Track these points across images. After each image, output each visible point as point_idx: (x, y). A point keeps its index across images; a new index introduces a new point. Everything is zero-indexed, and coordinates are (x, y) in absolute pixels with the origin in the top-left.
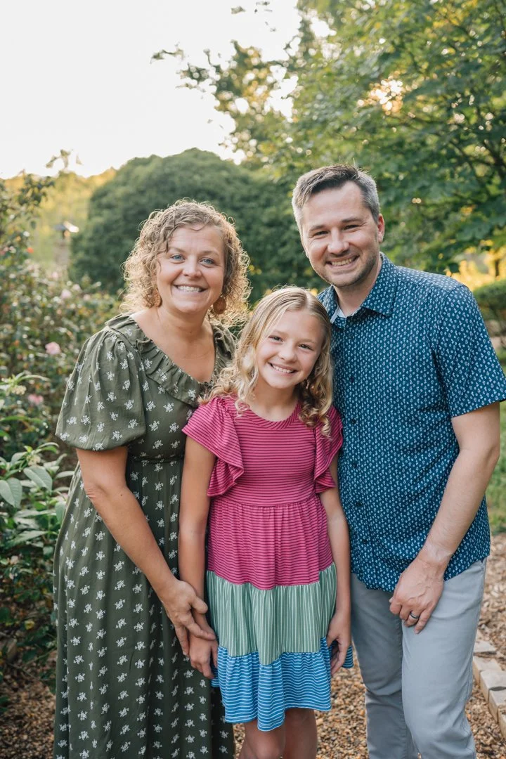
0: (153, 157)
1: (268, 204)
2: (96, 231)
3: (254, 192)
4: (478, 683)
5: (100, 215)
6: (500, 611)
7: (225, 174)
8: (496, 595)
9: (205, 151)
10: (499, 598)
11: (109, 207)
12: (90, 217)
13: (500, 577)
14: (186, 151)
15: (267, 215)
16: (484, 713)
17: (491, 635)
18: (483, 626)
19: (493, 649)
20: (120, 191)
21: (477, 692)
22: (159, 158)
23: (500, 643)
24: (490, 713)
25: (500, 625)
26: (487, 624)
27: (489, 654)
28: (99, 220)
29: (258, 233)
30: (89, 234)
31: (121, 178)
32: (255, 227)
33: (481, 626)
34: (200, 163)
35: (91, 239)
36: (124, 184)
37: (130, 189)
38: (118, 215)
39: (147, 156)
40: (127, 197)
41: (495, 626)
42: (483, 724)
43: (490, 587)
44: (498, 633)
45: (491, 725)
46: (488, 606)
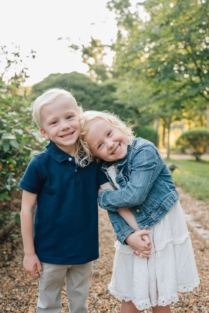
0: (58, 74)
1: (104, 94)
3: (98, 90)
7: (87, 81)
13: (201, 210)
14: (72, 72)
15: (103, 98)
18: (197, 221)
22: (61, 74)
29: (99, 105)
32: (98, 103)
34: (78, 76)
36: (47, 82)
39: (56, 73)
41: (201, 221)
44: (202, 223)
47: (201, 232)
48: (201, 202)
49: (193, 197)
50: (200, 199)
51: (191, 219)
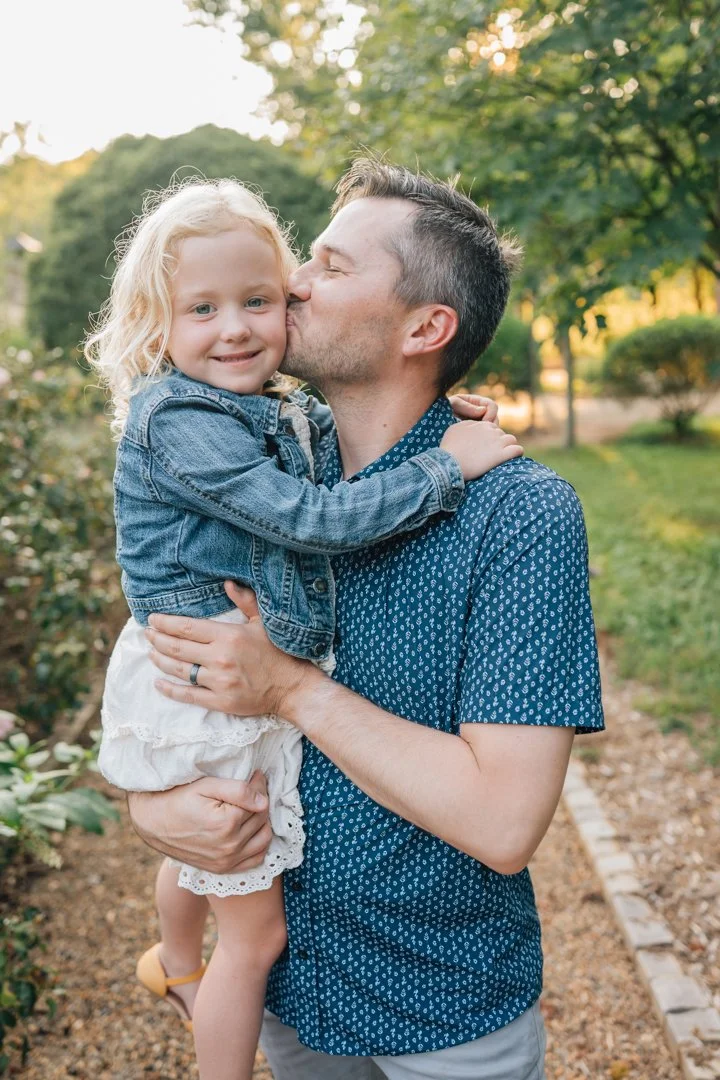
0: (148, 138)
2: (64, 252)
3: (301, 190)
4: (647, 996)
5: (68, 227)
6: (678, 868)
8: (670, 840)
9: (226, 130)
10: (676, 845)
11: (83, 215)
12: (55, 230)
13: (675, 808)
14: (199, 129)
16: (658, 1051)
17: (665, 912)
18: (654, 897)
19: (668, 937)
20: (99, 191)
21: (646, 1012)
22: (157, 139)
23: (678, 925)
24: (668, 1047)
25: (678, 893)
26: (659, 891)
27: (661, 948)
28: (68, 236)
30: (54, 258)
31: (100, 171)
33: (648, 895)
34: (217, 146)
35: (58, 266)
36: (105, 179)
37: (114, 187)
38: (96, 227)
39: (139, 134)
40: (110, 201)
41: (670, 895)
42: (657, 1070)
43: (660, 827)
44: (675, 908)
45: (669, 1070)
46: (661, 861)
47: (668, 982)
48: (678, 749)
49: (649, 712)
50: (676, 727)
51: (630, 884)
